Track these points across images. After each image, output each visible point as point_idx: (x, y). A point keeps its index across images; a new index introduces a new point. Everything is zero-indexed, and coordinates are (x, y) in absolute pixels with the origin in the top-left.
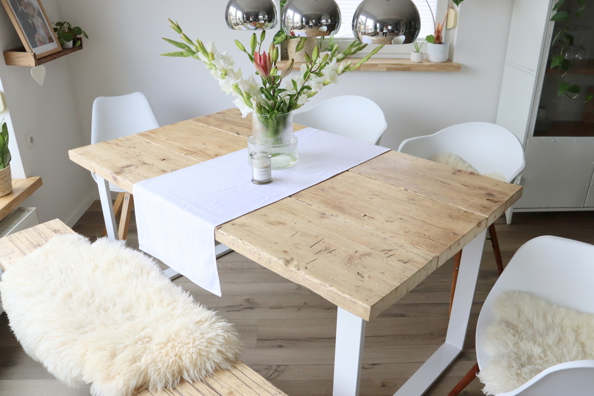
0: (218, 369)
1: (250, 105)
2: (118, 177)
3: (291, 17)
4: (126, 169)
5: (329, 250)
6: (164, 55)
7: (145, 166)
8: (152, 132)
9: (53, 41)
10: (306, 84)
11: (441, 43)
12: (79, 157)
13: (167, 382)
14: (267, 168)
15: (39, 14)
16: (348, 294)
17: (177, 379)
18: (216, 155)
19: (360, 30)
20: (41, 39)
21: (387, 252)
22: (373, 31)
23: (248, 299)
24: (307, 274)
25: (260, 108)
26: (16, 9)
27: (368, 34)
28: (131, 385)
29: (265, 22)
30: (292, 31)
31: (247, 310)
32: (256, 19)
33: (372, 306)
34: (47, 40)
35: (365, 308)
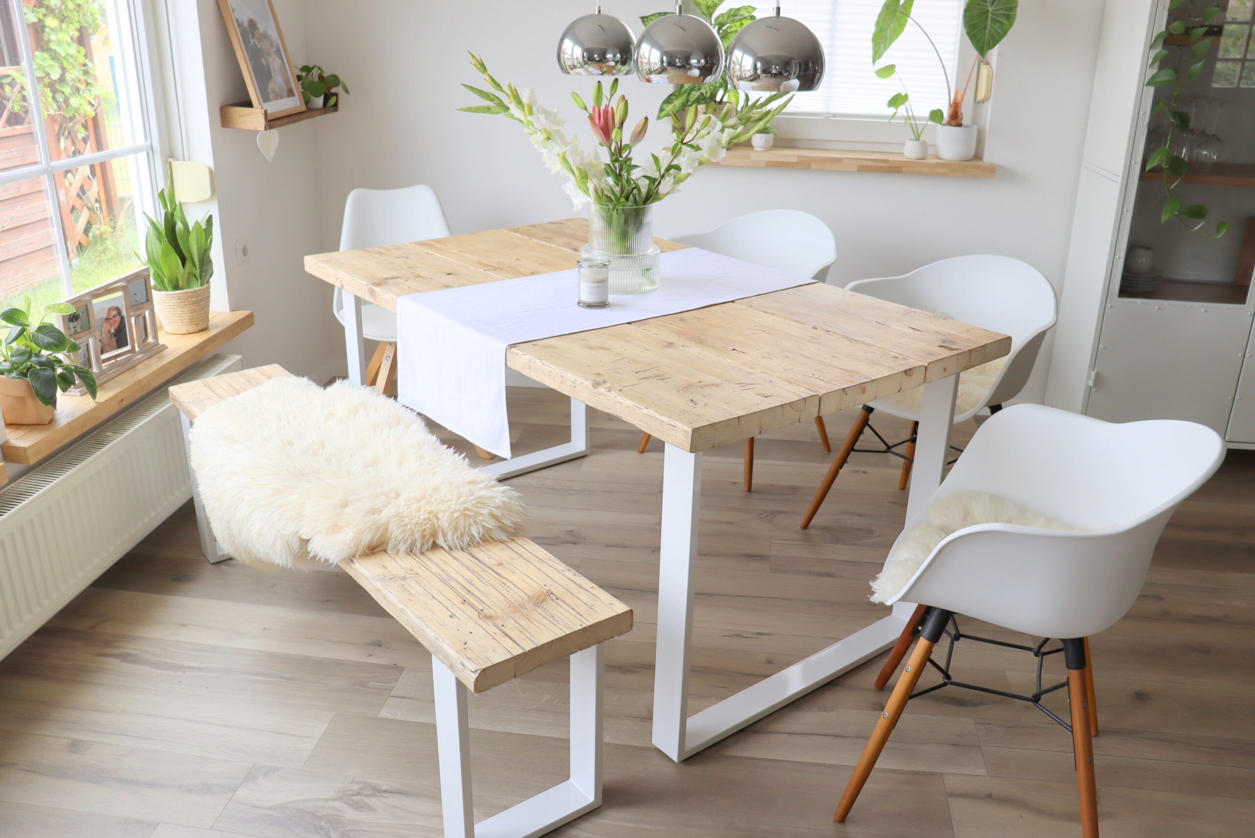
0: (487, 539)
1: (585, 189)
2: (377, 289)
3: (647, 56)
4: (389, 281)
5: (661, 377)
6: (462, 109)
7: (420, 279)
8: (437, 241)
9: (294, 95)
10: (675, 163)
11: (960, 125)
12: (320, 264)
13: (413, 544)
14: (602, 283)
15: (278, 51)
16: (666, 416)
17: (427, 541)
18: (533, 274)
19: (734, 72)
20: (277, 90)
21: (744, 385)
22: (752, 72)
23: (571, 531)
24: (619, 395)
25: (602, 197)
26: (246, 42)
27: (745, 79)
28: (364, 539)
29: (616, 64)
30: (648, 77)
31: (567, 545)
32: (603, 59)
33: (695, 429)
34: (285, 93)
35: (686, 432)
